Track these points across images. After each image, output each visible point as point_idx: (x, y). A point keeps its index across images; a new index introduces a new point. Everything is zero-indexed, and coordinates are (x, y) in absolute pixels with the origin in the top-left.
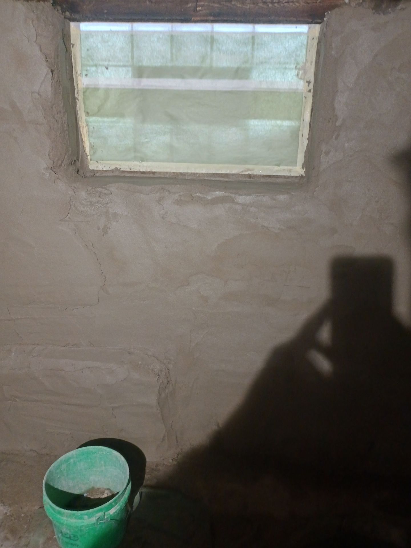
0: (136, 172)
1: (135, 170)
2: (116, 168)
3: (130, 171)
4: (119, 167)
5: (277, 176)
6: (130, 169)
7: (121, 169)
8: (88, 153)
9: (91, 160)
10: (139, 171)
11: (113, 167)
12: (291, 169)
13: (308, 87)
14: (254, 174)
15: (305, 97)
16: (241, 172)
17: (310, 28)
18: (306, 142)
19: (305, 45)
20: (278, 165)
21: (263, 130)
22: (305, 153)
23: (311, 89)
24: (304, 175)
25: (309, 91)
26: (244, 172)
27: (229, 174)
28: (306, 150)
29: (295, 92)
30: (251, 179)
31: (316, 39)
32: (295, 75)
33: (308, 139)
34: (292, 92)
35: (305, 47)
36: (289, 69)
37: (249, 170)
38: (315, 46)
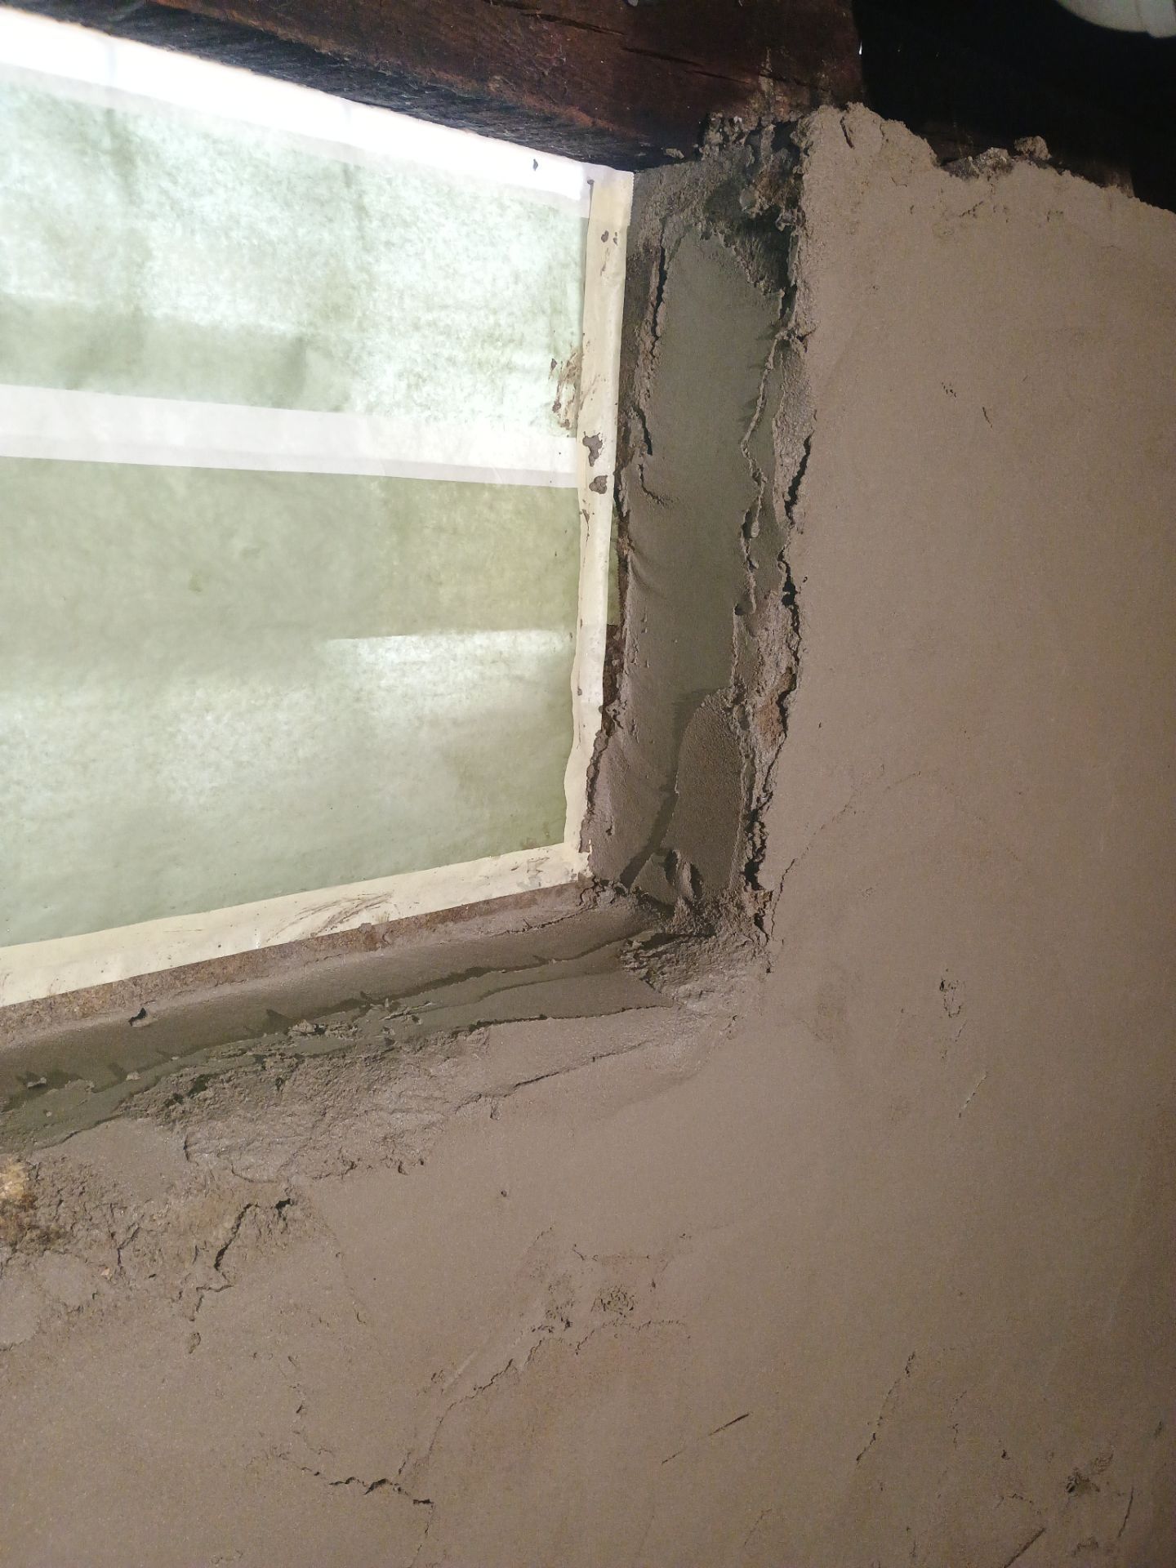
5: (487, 902)
12: (541, 861)
13: (592, 465)
14: (390, 920)
15: (584, 511)
16: (326, 926)
17: (591, 182)
18: (595, 722)
19: (576, 263)
20: (494, 852)
21: (441, 689)
22: (592, 775)
23: (606, 476)
24: (589, 874)
25: (598, 485)
26: (341, 922)
27: (263, 953)
28: (595, 763)
29: (549, 490)
30: (376, 949)
31: (615, 240)
32: (547, 404)
33: (603, 710)
34: (540, 488)
35: (578, 272)
36: (526, 372)
37: (367, 903)
38: (617, 274)
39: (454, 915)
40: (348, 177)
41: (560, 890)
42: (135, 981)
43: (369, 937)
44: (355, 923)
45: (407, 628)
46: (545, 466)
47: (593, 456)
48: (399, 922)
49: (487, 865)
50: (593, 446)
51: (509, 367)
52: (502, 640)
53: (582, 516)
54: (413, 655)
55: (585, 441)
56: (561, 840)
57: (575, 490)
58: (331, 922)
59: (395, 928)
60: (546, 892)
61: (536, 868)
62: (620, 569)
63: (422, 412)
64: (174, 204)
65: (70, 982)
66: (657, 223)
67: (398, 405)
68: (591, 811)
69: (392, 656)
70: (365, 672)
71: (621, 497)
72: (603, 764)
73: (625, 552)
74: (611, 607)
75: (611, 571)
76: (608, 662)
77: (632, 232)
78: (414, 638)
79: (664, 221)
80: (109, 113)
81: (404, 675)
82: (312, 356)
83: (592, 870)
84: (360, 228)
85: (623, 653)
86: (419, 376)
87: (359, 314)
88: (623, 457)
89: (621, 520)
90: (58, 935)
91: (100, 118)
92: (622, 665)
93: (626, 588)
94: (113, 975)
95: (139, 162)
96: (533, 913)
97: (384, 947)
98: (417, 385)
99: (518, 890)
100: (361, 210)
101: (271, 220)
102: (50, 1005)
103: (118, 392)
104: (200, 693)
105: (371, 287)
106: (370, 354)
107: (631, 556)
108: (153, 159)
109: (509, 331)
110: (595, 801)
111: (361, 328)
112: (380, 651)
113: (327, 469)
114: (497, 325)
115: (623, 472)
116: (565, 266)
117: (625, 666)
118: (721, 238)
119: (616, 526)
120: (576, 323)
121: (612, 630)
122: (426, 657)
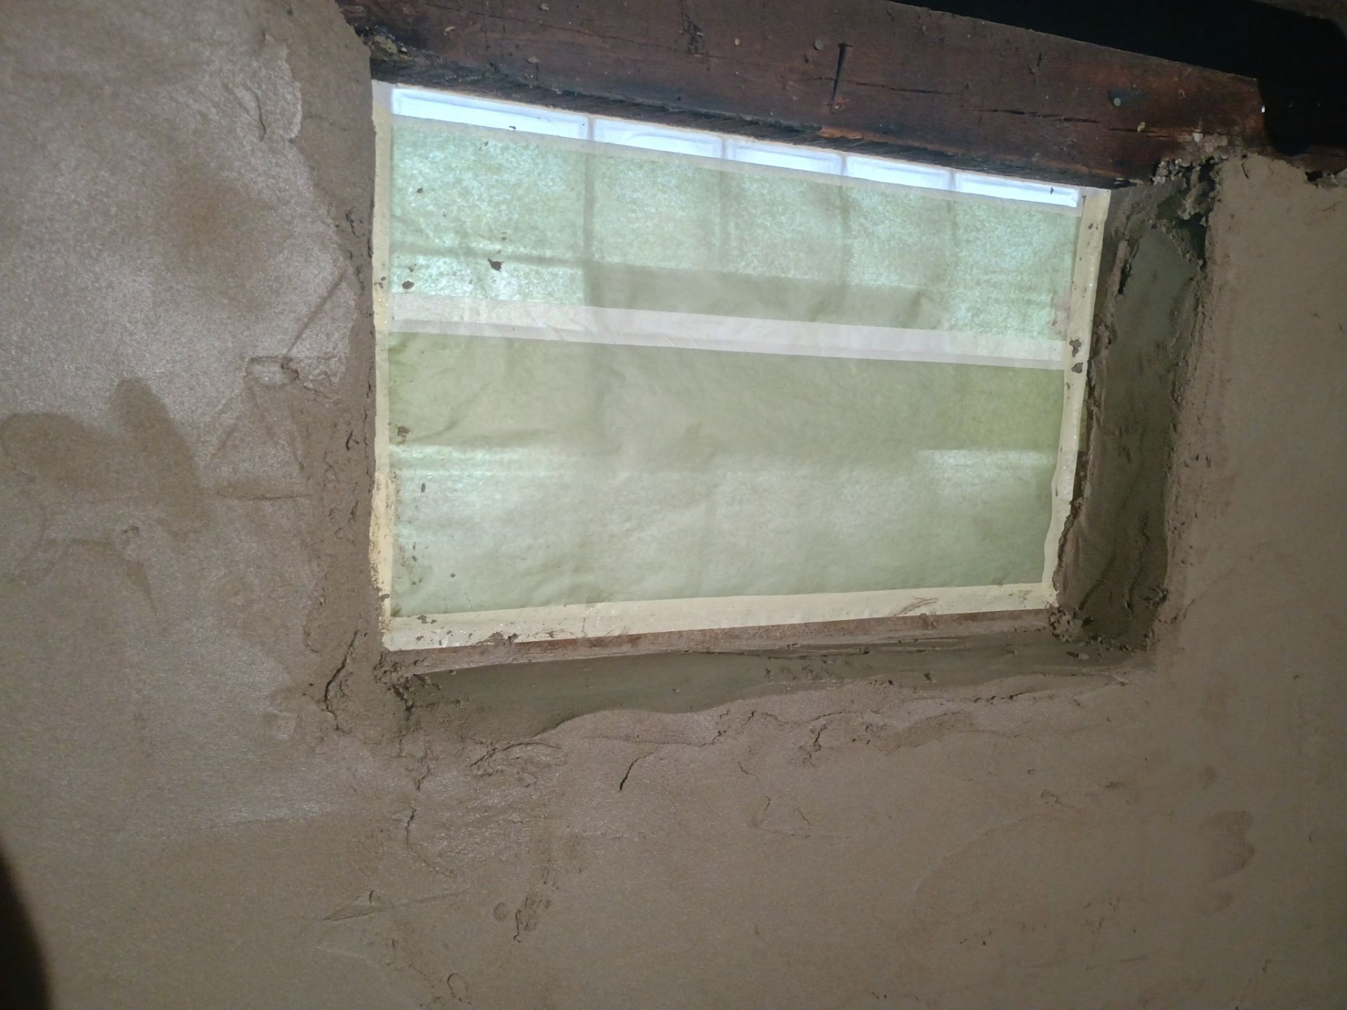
0: (572, 643)
1: (569, 637)
2: (497, 637)
3: (550, 643)
4: (507, 632)
5: (994, 613)
6: (551, 634)
7: (515, 636)
8: (386, 588)
9: (395, 613)
10: (583, 638)
11: (482, 634)
12: (1027, 593)
13: (1074, 356)
14: (937, 614)
15: (1067, 384)
16: (902, 612)
17: (1084, 197)
18: (1067, 510)
19: (1071, 243)
20: (999, 582)
21: (976, 481)
22: (1062, 542)
23: (1082, 363)
24: (1056, 605)
25: (1077, 369)
26: (910, 610)
27: (868, 620)
28: (1065, 535)
29: (1047, 371)
30: (927, 629)
31: (1097, 228)
32: (1049, 322)
33: (1072, 503)
34: (1041, 370)
35: (1070, 247)
36: (1038, 304)
37: (924, 602)
38: (1096, 247)
39: (973, 617)
40: (950, 207)
41: (1037, 612)
42: (806, 625)
43: (924, 621)
44: (917, 612)
45: (959, 446)
46: (1046, 357)
47: (1075, 351)
48: (941, 616)
49: (995, 590)
50: (1076, 346)
51: (1029, 302)
52: (1013, 456)
53: (1066, 387)
54: (962, 461)
55: (1071, 343)
56: (1040, 581)
57: (1063, 371)
58: (905, 609)
59: (939, 619)
60: (1028, 612)
61: (1024, 596)
62: (1089, 418)
63: (979, 329)
64: (866, 229)
65: (778, 620)
66: (1124, 219)
67: (966, 325)
68: (1060, 565)
69: (951, 461)
70: (937, 469)
71: (1091, 375)
72: (1070, 536)
73: (1092, 408)
74: (1081, 440)
75: (1082, 420)
76: (1077, 474)
77: (1108, 224)
78: (964, 452)
79: (1128, 218)
80: (840, 188)
81: (957, 472)
82: (923, 301)
83: (1058, 603)
84: (954, 234)
85: (1086, 469)
86: (978, 309)
87: (949, 278)
88: (1094, 352)
89: (1090, 388)
90: (775, 594)
91: (836, 191)
92: (1086, 476)
93: (1091, 429)
94: (797, 620)
95: (852, 211)
96: (1018, 624)
97: (932, 629)
98: (977, 314)
99: (1011, 608)
100: (955, 225)
101: (910, 234)
102: (767, 630)
103: (831, 322)
104: (854, 474)
105: (956, 265)
106: (953, 299)
107: (1095, 409)
108: (857, 208)
109: (1029, 283)
110: (1064, 559)
111: (950, 286)
112: (946, 457)
113: (927, 359)
114: (1022, 279)
115: (1093, 361)
116: (1064, 245)
117: (1088, 476)
118: (1164, 229)
119: (1087, 393)
120: (1069, 275)
121: (1081, 455)
122: (969, 462)
